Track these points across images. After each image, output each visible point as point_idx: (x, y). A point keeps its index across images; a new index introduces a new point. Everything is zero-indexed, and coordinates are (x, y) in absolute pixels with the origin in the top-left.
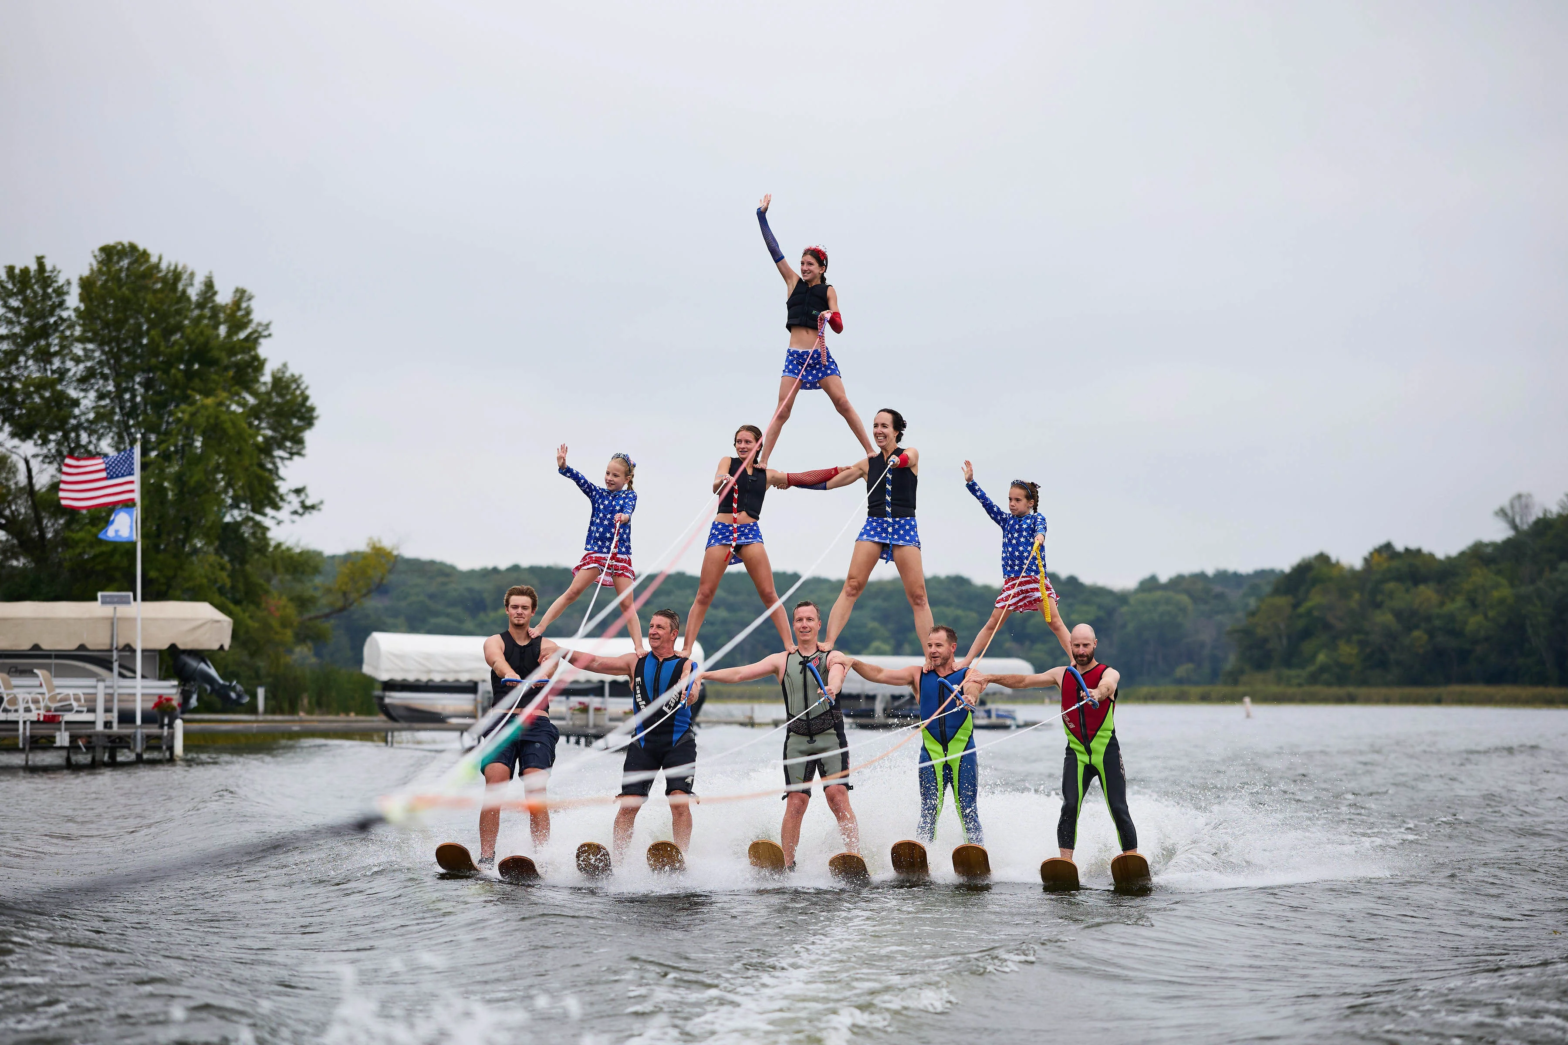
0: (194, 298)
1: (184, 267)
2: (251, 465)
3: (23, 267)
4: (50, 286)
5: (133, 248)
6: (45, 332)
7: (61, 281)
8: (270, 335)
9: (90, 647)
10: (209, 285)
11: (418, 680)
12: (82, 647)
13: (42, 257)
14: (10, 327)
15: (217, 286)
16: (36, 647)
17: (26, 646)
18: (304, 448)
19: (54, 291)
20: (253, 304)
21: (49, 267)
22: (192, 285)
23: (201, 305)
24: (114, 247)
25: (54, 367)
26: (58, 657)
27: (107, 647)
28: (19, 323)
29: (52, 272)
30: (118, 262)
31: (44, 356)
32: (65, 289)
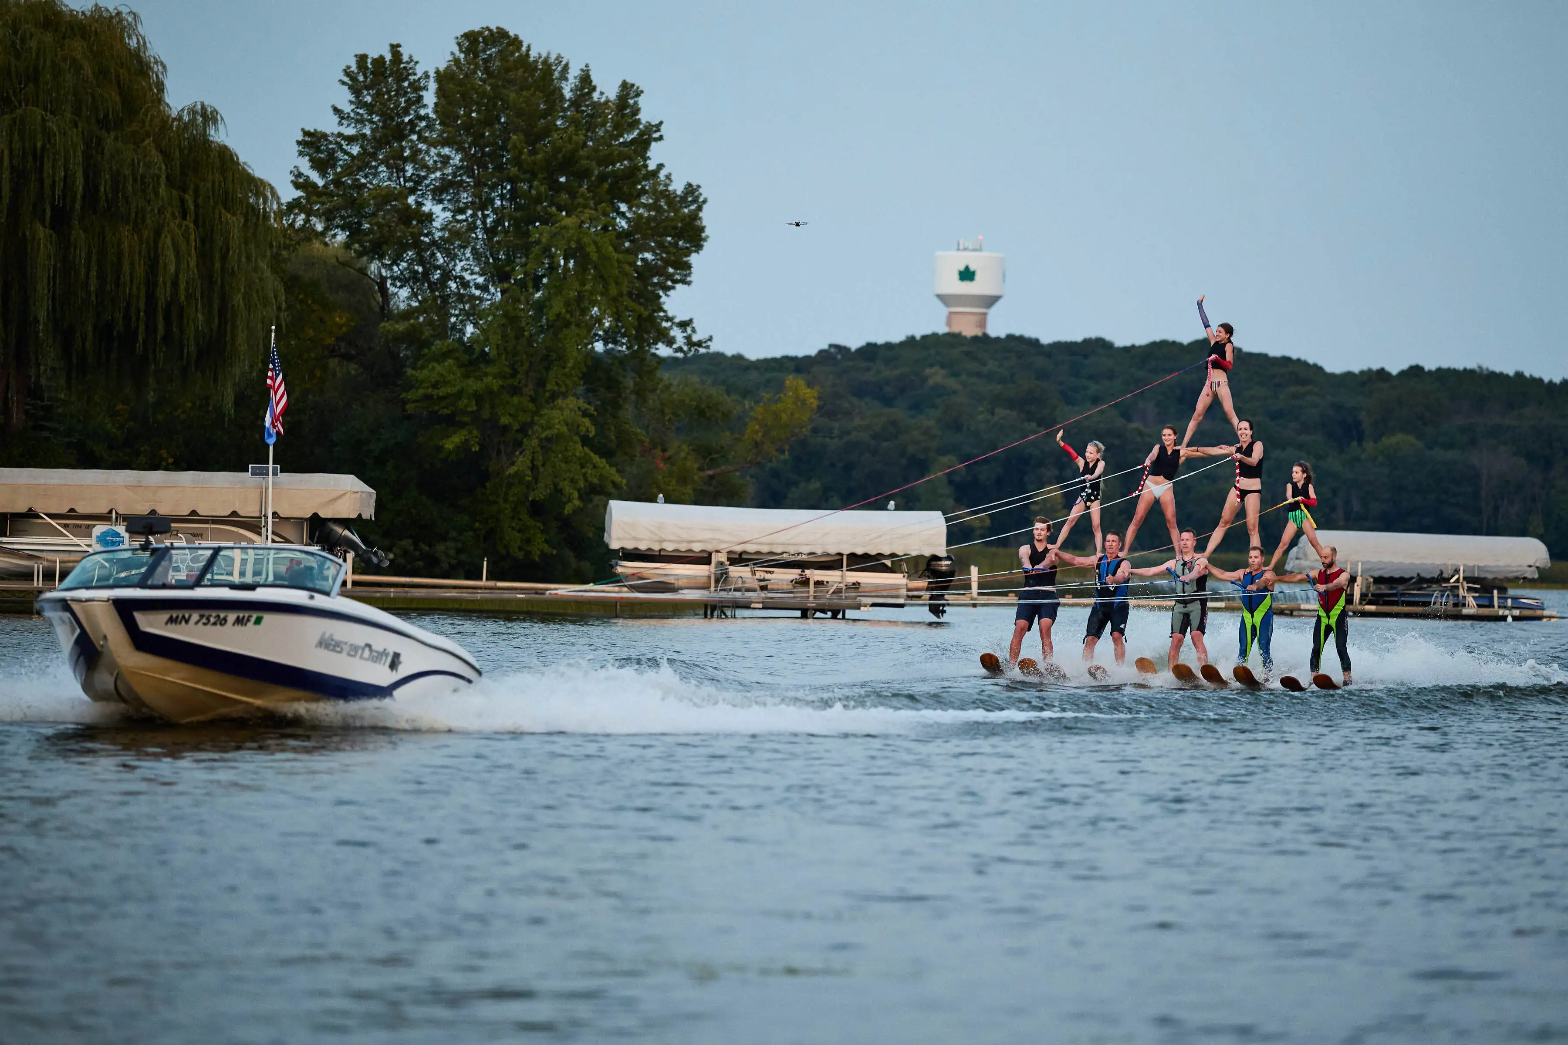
0: (567, 94)
1: (559, 58)
2: (621, 295)
3: (376, 56)
4: (406, 79)
5: (502, 34)
6: (400, 134)
7: (420, 71)
8: (661, 138)
9: (241, 513)
10: (585, 79)
11: (650, 549)
12: (234, 514)
13: (399, 46)
14: (359, 126)
15: (595, 79)
16: (194, 513)
17: (185, 512)
18: (689, 275)
19: (410, 84)
20: (642, 101)
21: (405, 58)
22: (566, 79)
23: (576, 103)
24: (480, 33)
25: (408, 174)
26: (214, 522)
27: (257, 515)
28: (371, 122)
29: (408, 63)
30: (484, 51)
31: (396, 163)
32: (422, 83)
